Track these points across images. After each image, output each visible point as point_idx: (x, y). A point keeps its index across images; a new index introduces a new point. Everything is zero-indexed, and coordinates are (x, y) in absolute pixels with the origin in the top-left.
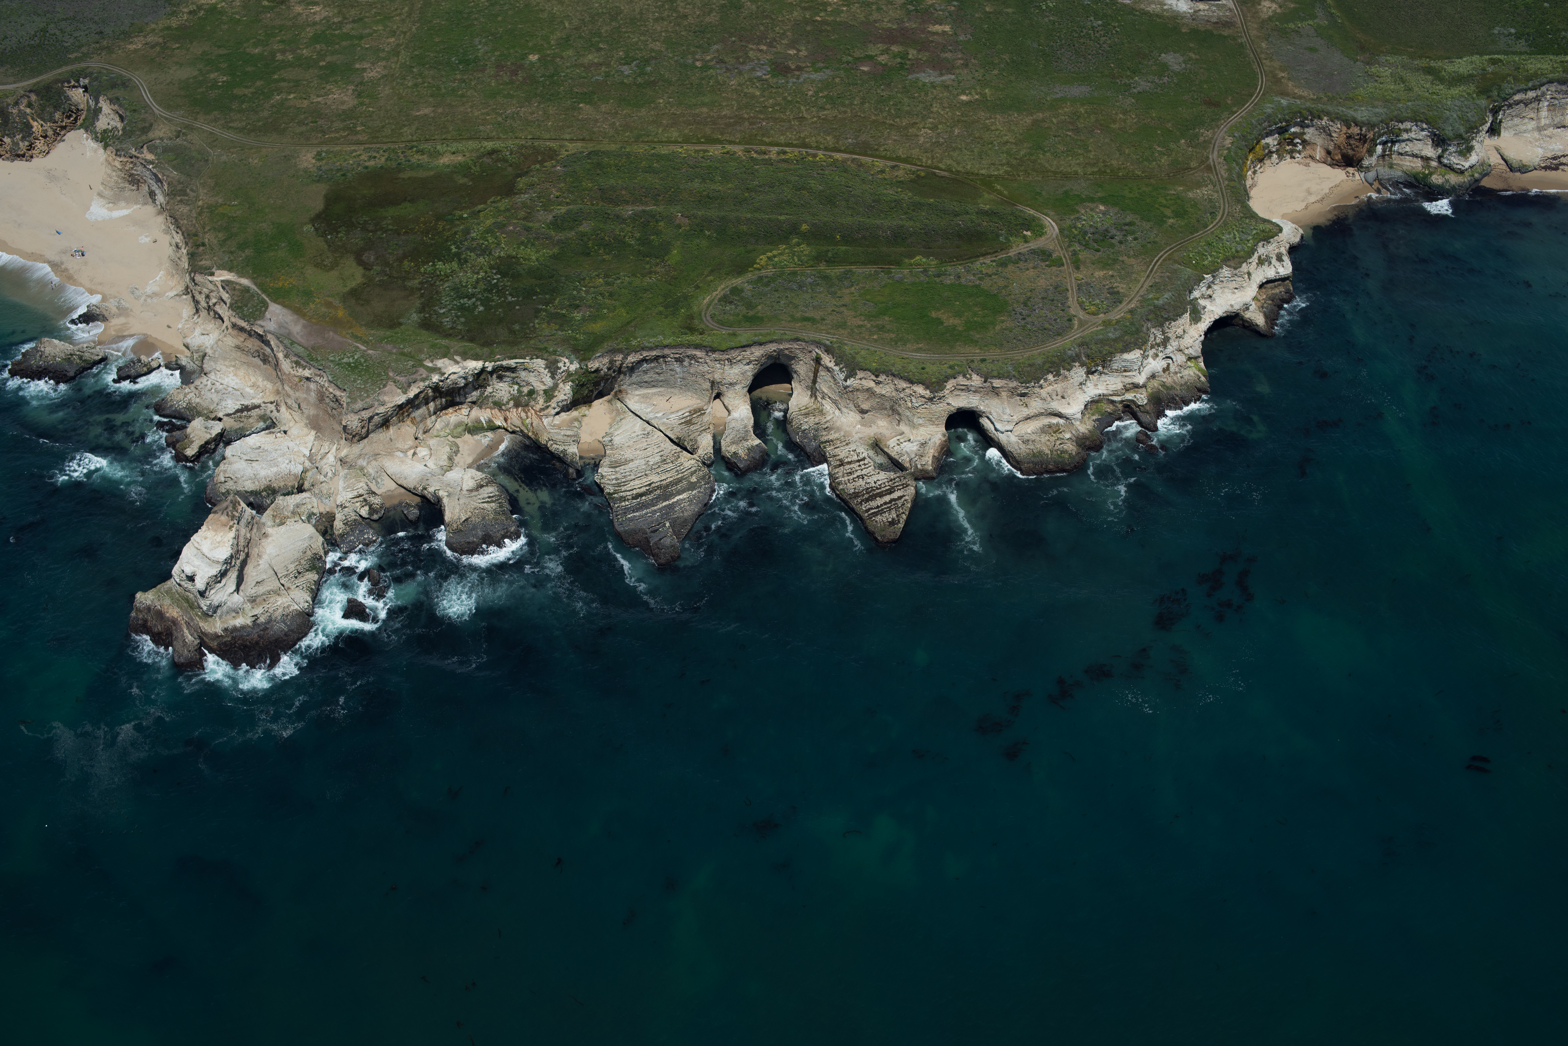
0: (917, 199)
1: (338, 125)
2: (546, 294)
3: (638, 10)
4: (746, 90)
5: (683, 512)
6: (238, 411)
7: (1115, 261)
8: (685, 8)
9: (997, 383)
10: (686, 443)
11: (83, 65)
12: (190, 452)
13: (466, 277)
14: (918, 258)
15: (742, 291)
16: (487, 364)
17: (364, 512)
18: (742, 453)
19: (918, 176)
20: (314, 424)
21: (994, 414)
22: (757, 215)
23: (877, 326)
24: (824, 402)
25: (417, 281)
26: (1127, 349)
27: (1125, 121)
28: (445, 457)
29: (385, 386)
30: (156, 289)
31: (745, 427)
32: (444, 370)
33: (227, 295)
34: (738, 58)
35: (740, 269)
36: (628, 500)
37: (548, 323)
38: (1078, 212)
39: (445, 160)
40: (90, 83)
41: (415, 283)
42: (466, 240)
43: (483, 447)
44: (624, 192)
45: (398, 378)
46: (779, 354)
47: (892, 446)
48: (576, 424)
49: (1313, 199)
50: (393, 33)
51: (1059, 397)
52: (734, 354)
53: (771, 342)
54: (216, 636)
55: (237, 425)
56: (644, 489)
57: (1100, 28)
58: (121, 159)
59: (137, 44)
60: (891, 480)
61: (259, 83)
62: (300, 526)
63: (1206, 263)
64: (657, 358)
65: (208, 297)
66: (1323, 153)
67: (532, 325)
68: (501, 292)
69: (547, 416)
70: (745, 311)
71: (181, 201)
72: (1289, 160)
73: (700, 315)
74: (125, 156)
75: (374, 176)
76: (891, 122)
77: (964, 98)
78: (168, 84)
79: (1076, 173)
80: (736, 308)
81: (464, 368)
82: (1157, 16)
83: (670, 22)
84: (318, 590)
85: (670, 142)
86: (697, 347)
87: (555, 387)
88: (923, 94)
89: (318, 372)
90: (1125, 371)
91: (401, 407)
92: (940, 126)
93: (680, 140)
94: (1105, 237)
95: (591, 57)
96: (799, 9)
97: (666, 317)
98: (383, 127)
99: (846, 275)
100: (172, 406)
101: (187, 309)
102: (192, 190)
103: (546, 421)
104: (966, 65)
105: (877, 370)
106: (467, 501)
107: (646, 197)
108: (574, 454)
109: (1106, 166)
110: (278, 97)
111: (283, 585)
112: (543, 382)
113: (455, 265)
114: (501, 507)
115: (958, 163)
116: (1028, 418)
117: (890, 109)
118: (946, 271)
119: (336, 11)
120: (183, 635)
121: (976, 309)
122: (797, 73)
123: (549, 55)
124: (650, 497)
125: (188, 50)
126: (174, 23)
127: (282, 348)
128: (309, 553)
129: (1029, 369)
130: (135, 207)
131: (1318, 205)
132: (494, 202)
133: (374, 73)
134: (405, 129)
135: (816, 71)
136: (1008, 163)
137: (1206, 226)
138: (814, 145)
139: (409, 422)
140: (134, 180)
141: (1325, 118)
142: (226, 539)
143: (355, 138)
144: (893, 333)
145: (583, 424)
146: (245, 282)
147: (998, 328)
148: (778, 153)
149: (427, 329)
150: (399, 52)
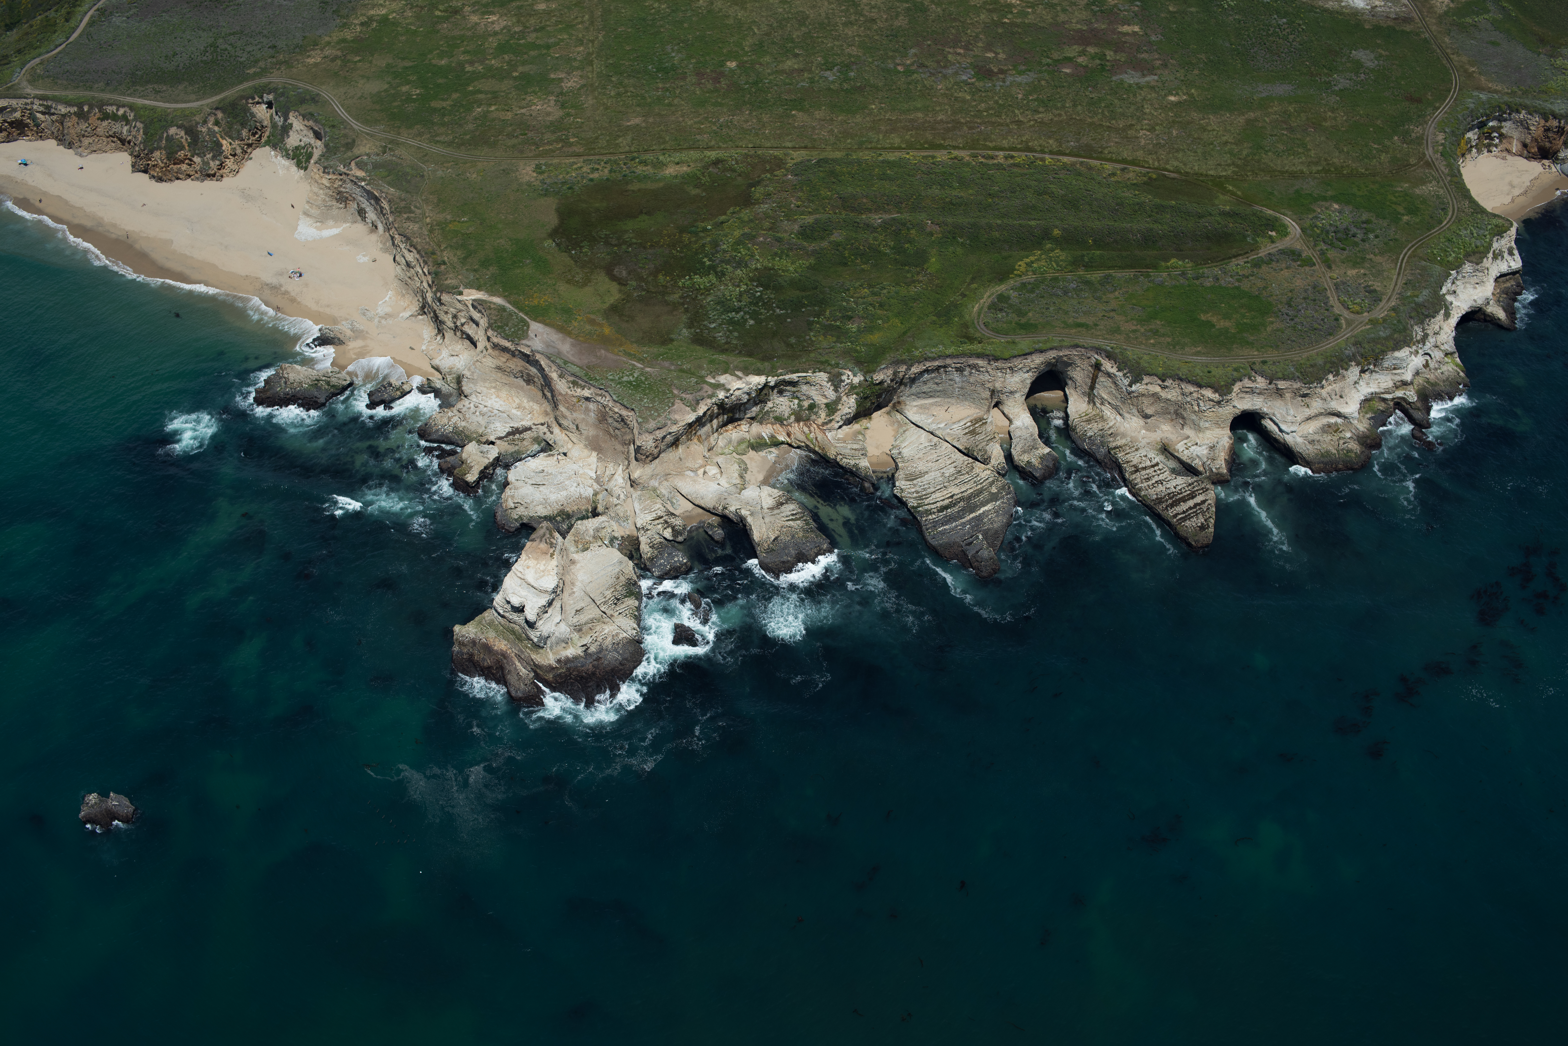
0: (1158, 201)
1: (548, 136)
2: (815, 305)
3: (823, 15)
4: (956, 94)
5: (992, 523)
6: (509, 434)
7: (1364, 259)
8: (871, 12)
9: (1282, 384)
10: (975, 454)
11: (264, 80)
12: (471, 478)
13: (728, 290)
14: (1173, 261)
15: (1009, 298)
16: (770, 379)
17: (668, 534)
18: (1035, 462)
19: (1150, 178)
20: (594, 445)
21: (1278, 415)
22: (1005, 221)
23: (1151, 330)
24: (1103, 408)
25: (677, 296)
26: (1397, 347)
27: (1335, 118)
28: (736, 475)
29: (673, 404)
30: (388, 310)
31: (1032, 435)
32: (728, 387)
33: (479, 315)
34: (938, 62)
35: (1002, 276)
36: (934, 513)
37: (824, 335)
38: (1314, 211)
39: (670, 171)
40: (275, 99)
41: (675, 297)
42: (717, 252)
43: (771, 464)
44: (865, 201)
45: (684, 395)
46: (1057, 362)
47: (1181, 450)
48: (860, 437)
49: (1517, 192)
50: (580, 42)
51: (1338, 397)
52: (1017, 362)
53: (1051, 349)
54: (551, 669)
55: (512, 449)
56: (947, 502)
57: (1286, 26)
58: (330, 177)
59: (315, 58)
60: (1190, 485)
61: (455, 96)
62: (604, 550)
63: (1450, 259)
64: (938, 368)
65: (455, 317)
66: (1520, 146)
67: (808, 337)
68: (767, 305)
69: (830, 430)
70: (1016, 319)
71: (408, 219)
72: (1486, 154)
73: (973, 323)
74: (334, 173)
75: (602, 188)
76: (1108, 124)
77: (1172, 98)
78: (360, 98)
79: (1302, 172)
80: (1007, 315)
81: (748, 383)
82: (1338, 13)
83: (860, 27)
84: (640, 615)
85: (893, 148)
86: (979, 356)
87: (839, 399)
88: (1131, 95)
89: (600, 392)
90: (1395, 369)
91: (690, 425)
92: (1157, 128)
93: (904, 146)
94: (1347, 235)
95: (790, 64)
96: (984, 11)
97: (941, 327)
98: (597, 138)
99: (1107, 280)
100: (437, 431)
101: (427, 329)
102: (416, 207)
103: (829, 435)
104: (1165, 66)
105: (1163, 375)
106: (772, 519)
107: (888, 205)
108: (866, 468)
109: (1328, 164)
110: (479, 110)
111: (604, 613)
112: (825, 396)
113: (712, 278)
114: (807, 524)
115: (1185, 164)
116: (1309, 419)
117: (1103, 111)
118: (1203, 273)
119: (514, 20)
120: (516, 668)
121: (1243, 311)
122: (1001, 76)
123: (746, 62)
124: (956, 509)
125: (371, 62)
126: (348, 35)
127: (554, 368)
128: (622, 579)
129: (1311, 370)
130: (345, 225)
131: (1523, 198)
132: (734, 213)
133: (572, 83)
134: (620, 140)
135: (1021, 73)
136: (1233, 164)
137: (1440, 222)
138: (1039, 149)
139: (695, 441)
140: (342, 198)
141: (1523, 112)
142: (549, 568)
143: (571, 150)
144: (1169, 337)
145: (867, 437)
146: (498, 300)
147: (1269, 329)
148: (1006, 158)
149: (701, 345)
150: (592, 61)
